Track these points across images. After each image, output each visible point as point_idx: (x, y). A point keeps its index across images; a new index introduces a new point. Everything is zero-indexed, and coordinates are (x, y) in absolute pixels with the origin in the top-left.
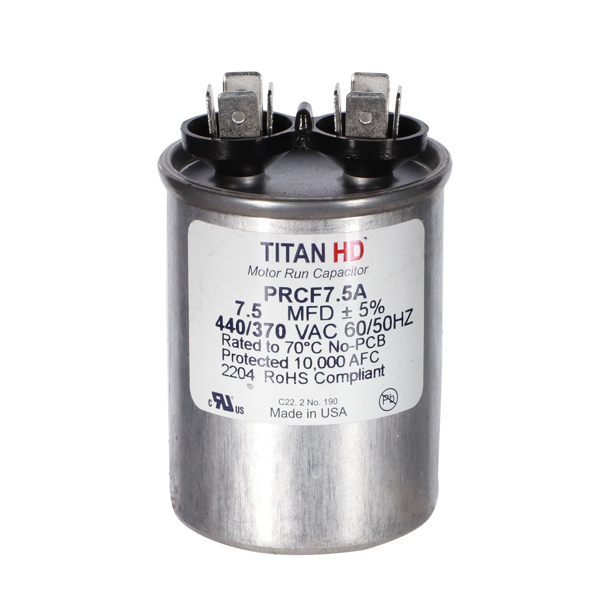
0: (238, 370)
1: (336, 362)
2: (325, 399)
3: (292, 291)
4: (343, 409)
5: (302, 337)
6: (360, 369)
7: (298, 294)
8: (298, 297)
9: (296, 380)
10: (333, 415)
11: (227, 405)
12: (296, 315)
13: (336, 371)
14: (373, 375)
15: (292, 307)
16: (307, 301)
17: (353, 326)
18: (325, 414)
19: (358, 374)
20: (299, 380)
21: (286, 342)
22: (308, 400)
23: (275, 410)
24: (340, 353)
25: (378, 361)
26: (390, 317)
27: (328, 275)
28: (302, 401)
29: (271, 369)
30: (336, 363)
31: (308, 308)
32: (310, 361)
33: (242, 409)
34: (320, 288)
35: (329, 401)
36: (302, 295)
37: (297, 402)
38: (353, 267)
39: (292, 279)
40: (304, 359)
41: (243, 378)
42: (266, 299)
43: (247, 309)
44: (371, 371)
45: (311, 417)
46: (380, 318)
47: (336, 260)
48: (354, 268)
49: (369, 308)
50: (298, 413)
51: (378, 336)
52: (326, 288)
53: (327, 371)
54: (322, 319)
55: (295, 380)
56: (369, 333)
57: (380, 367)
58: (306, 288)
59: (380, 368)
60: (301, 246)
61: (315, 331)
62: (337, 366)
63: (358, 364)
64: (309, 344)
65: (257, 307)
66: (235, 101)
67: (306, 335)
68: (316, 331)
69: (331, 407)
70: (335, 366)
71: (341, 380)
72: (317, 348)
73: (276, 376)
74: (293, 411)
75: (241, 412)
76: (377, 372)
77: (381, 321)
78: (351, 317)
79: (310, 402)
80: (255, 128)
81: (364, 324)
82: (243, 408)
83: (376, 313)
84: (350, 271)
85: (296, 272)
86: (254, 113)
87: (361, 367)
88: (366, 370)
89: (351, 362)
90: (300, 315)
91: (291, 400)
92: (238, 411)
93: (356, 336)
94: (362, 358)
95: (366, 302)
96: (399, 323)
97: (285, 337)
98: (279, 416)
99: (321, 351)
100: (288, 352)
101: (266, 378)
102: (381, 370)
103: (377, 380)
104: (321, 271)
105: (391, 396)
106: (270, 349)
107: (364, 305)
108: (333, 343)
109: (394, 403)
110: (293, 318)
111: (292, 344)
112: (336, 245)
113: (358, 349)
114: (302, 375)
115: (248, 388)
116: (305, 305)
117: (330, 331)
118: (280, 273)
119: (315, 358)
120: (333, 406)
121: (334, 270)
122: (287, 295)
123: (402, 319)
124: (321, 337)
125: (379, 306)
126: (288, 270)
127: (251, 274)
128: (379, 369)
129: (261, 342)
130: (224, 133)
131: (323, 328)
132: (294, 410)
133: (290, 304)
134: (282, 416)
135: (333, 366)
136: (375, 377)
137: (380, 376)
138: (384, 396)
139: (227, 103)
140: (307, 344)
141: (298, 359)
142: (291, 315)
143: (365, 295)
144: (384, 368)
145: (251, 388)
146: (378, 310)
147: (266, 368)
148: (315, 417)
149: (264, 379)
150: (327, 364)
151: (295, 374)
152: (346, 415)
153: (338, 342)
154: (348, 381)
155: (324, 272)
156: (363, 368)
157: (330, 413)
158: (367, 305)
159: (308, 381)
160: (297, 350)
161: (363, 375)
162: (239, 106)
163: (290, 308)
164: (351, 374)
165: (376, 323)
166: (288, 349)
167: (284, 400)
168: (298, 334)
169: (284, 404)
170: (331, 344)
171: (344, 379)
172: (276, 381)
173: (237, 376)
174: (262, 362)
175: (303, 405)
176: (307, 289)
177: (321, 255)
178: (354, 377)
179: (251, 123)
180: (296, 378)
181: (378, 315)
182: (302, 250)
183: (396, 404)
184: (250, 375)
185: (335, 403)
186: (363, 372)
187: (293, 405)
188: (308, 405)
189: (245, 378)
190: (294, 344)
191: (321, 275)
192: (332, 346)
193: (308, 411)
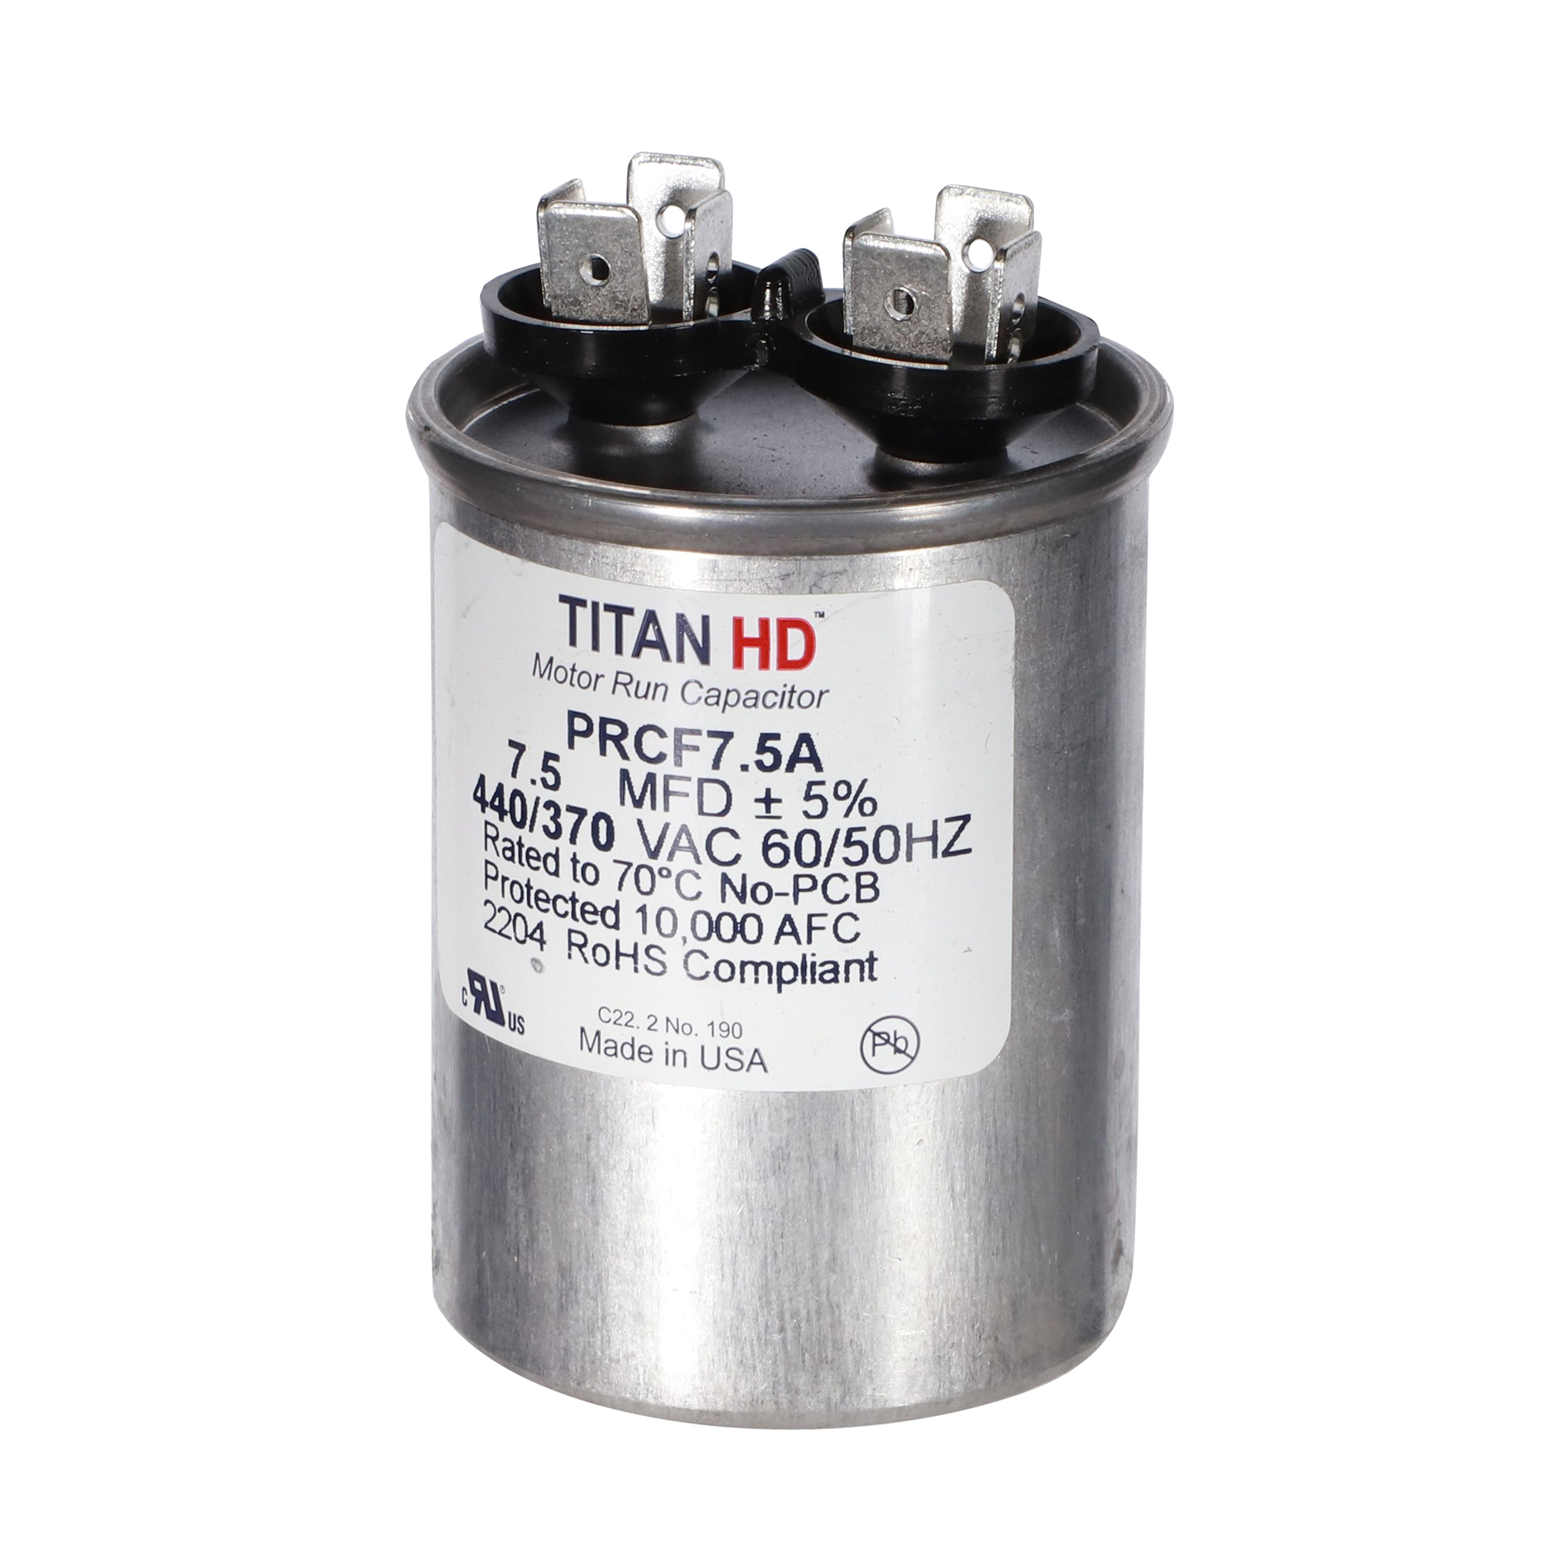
0: (513, 920)
1: (739, 929)
2: (710, 1022)
3: (629, 732)
4: (757, 1054)
5: (654, 854)
6: (804, 956)
7: (643, 739)
8: (643, 747)
9: (639, 961)
10: (730, 1066)
11: (493, 1007)
12: (637, 795)
13: (738, 951)
14: (842, 976)
15: (630, 771)
16: (665, 762)
17: (784, 841)
18: (711, 1061)
19: (799, 966)
20: (646, 964)
21: (615, 861)
22: (668, 1020)
23: (591, 1035)
24: (750, 906)
25: (858, 939)
26: (894, 830)
27: (719, 699)
28: (652, 1020)
29: (580, 926)
30: (739, 932)
31: (667, 778)
32: (671, 917)
33: (521, 1020)
34: (698, 732)
35: (720, 1028)
36: (652, 744)
37: (642, 1021)
38: (785, 686)
39: (629, 699)
40: (657, 910)
41: (523, 942)
42: (571, 745)
43: (532, 764)
44: (836, 964)
45: (674, 1064)
46: (863, 829)
47: (738, 662)
48: (789, 688)
49: (830, 798)
50: (643, 1050)
51: (859, 875)
52: (712, 734)
53: (715, 949)
54: (701, 812)
55: (636, 962)
56: (831, 863)
57: (864, 957)
58: (662, 728)
59: (864, 960)
60: (651, 617)
61: (684, 842)
62: (742, 940)
63: (799, 942)
64: (669, 874)
65: (551, 763)
66: (584, 227)
67: (662, 850)
68: (687, 841)
69: (725, 1044)
70: (736, 940)
71: (753, 977)
72: (689, 885)
73: (592, 947)
74: (631, 1043)
75: (519, 1030)
76: (855, 969)
77: (867, 837)
78: (779, 817)
79: (671, 1023)
80: (635, 303)
81: (815, 839)
82: (523, 1020)
83: (851, 814)
84: (776, 694)
85: (638, 683)
86: (632, 262)
87: (805, 948)
88: (823, 961)
89: (778, 933)
90: (648, 795)
91: (626, 1013)
92: (512, 1027)
93: (793, 866)
94: (810, 928)
95: (822, 783)
96: (923, 849)
97: (612, 849)
98: (599, 1052)
99: (699, 894)
100: (620, 888)
101: (570, 949)
102: (867, 965)
103: (854, 988)
104: (701, 686)
105: (897, 1036)
106: (579, 876)
107: (815, 790)
108: (730, 877)
109: (908, 1056)
110: (631, 800)
111: (629, 868)
112: (738, 623)
113: (799, 902)
114: (653, 952)
115: (533, 970)
116: (660, 770)
117: (724, 847)
118: (601, 679)
119: (684, 911)
120: (731, 1042)
121: (734, 688)
122: (617, 740)
123: (934, 838)
124: (701, 858)
125: (861, 797)
126: (620, 675)
127: (539, 675)
128: (861, 963)
129: (560, 853)
130: (562, 307)
131: (706, 837)
132: (633, 1039)
133: (625, 764)
134: (605, 1052)
135: (730, 937)
136: (847, 980)
137: (862, 979)
138: (875, 1034)
139: (564, 228)
140: (665, 872)
141: (642, 910)
142: (627, 791)
143: (820, 764)
144: (876, 959)
145: (539, 969)
146: (856, 806)
147: (569, 922)
148: (685, 1065)
149: (567, 952)
150: (716, 932)
151: (636, 945)
152: (765, 1070)
153: (744, 877)
154: (770, 981)
155: (709, 691)
156: (813, 955)
157: (724, 1059)
158: (827, 791)
159: (667, 970)
160: (641, 884)
161: (813, 973)
162: (594, 241)
163: (625, 775)
164: (780, 965)
165: (852, 840)
166: (619, 880)
167: (609, 1011)
168: (643, 845)
169: (610, 1020)
170: (725, 880)
171: (760, 977)
172: (592, 958)
173: (512, 935)
174: (562, 906)
175: (655, 1030)
176: (666, 731)
177: (701, 645)
178: (788, 973)
179: (626, 286)
180: (639, 957)
181: (855, 819)
182: (654, 628)
183: (913, 1059)
184: (537, 935)
185: (737, 1034)
186: (813, 964)
187: (632, 1027)
188: (667, 1030)
189: (527, 942)
190: (633, 870)
191: (700, 698)
192: (727, 886)
193: (667, 1046)
